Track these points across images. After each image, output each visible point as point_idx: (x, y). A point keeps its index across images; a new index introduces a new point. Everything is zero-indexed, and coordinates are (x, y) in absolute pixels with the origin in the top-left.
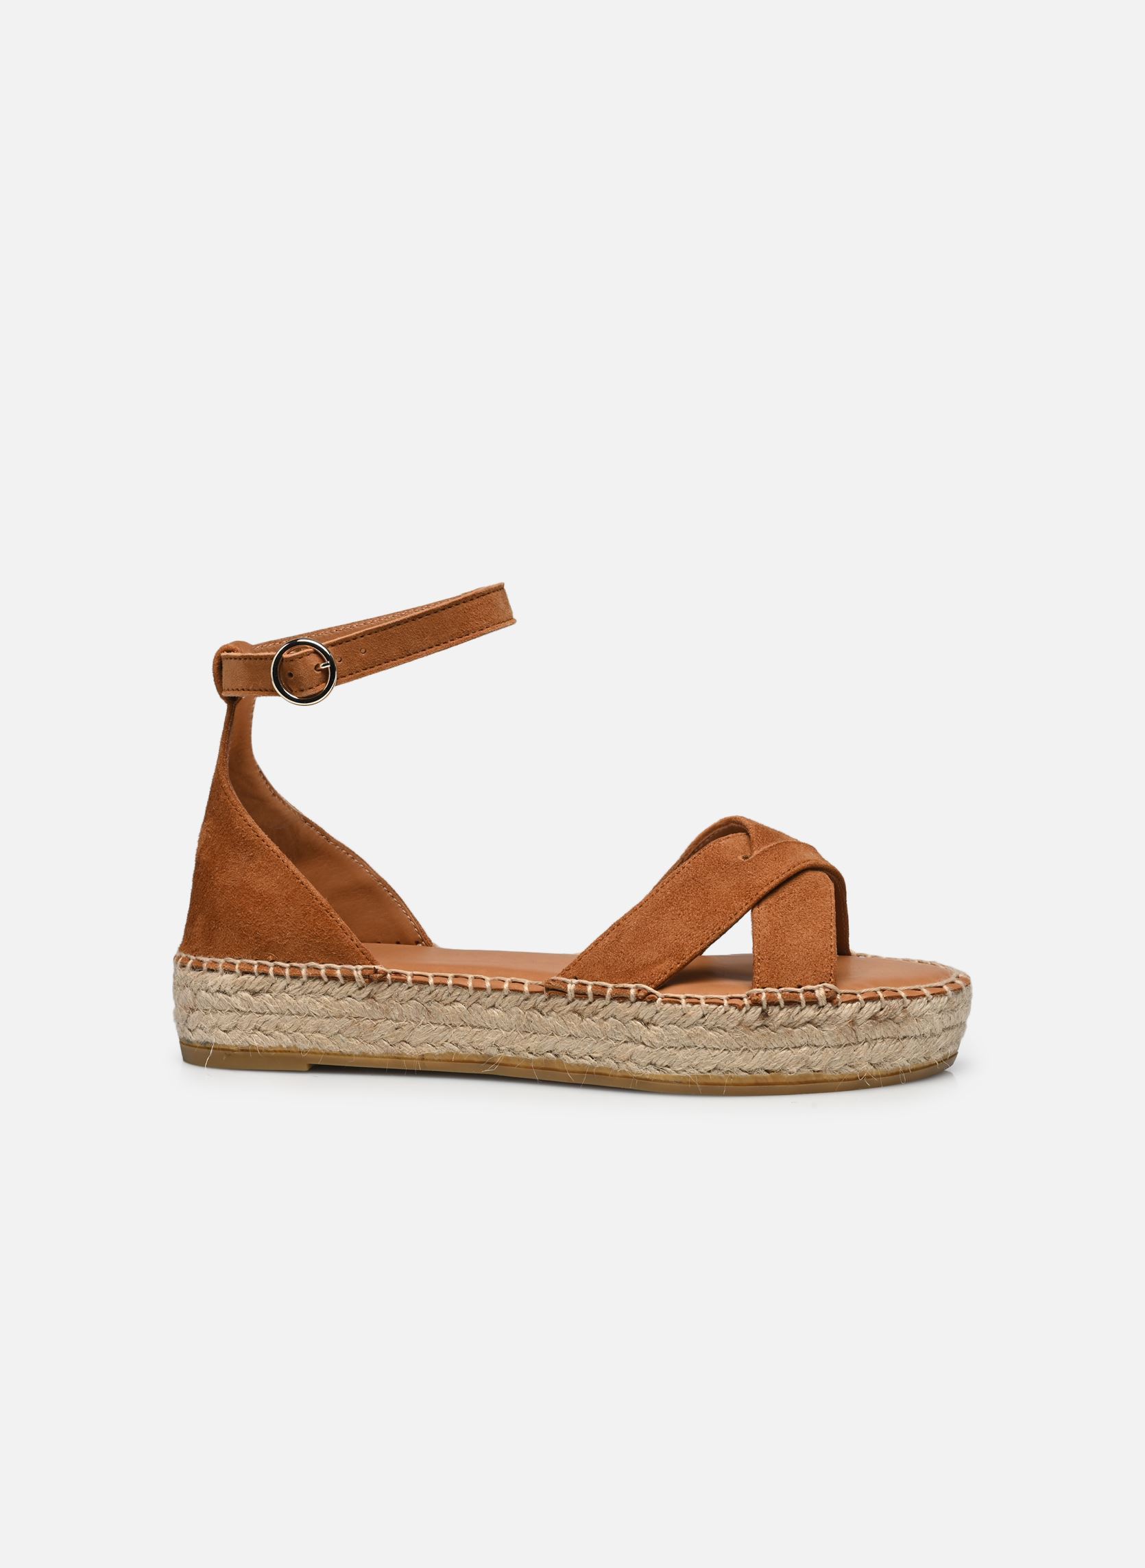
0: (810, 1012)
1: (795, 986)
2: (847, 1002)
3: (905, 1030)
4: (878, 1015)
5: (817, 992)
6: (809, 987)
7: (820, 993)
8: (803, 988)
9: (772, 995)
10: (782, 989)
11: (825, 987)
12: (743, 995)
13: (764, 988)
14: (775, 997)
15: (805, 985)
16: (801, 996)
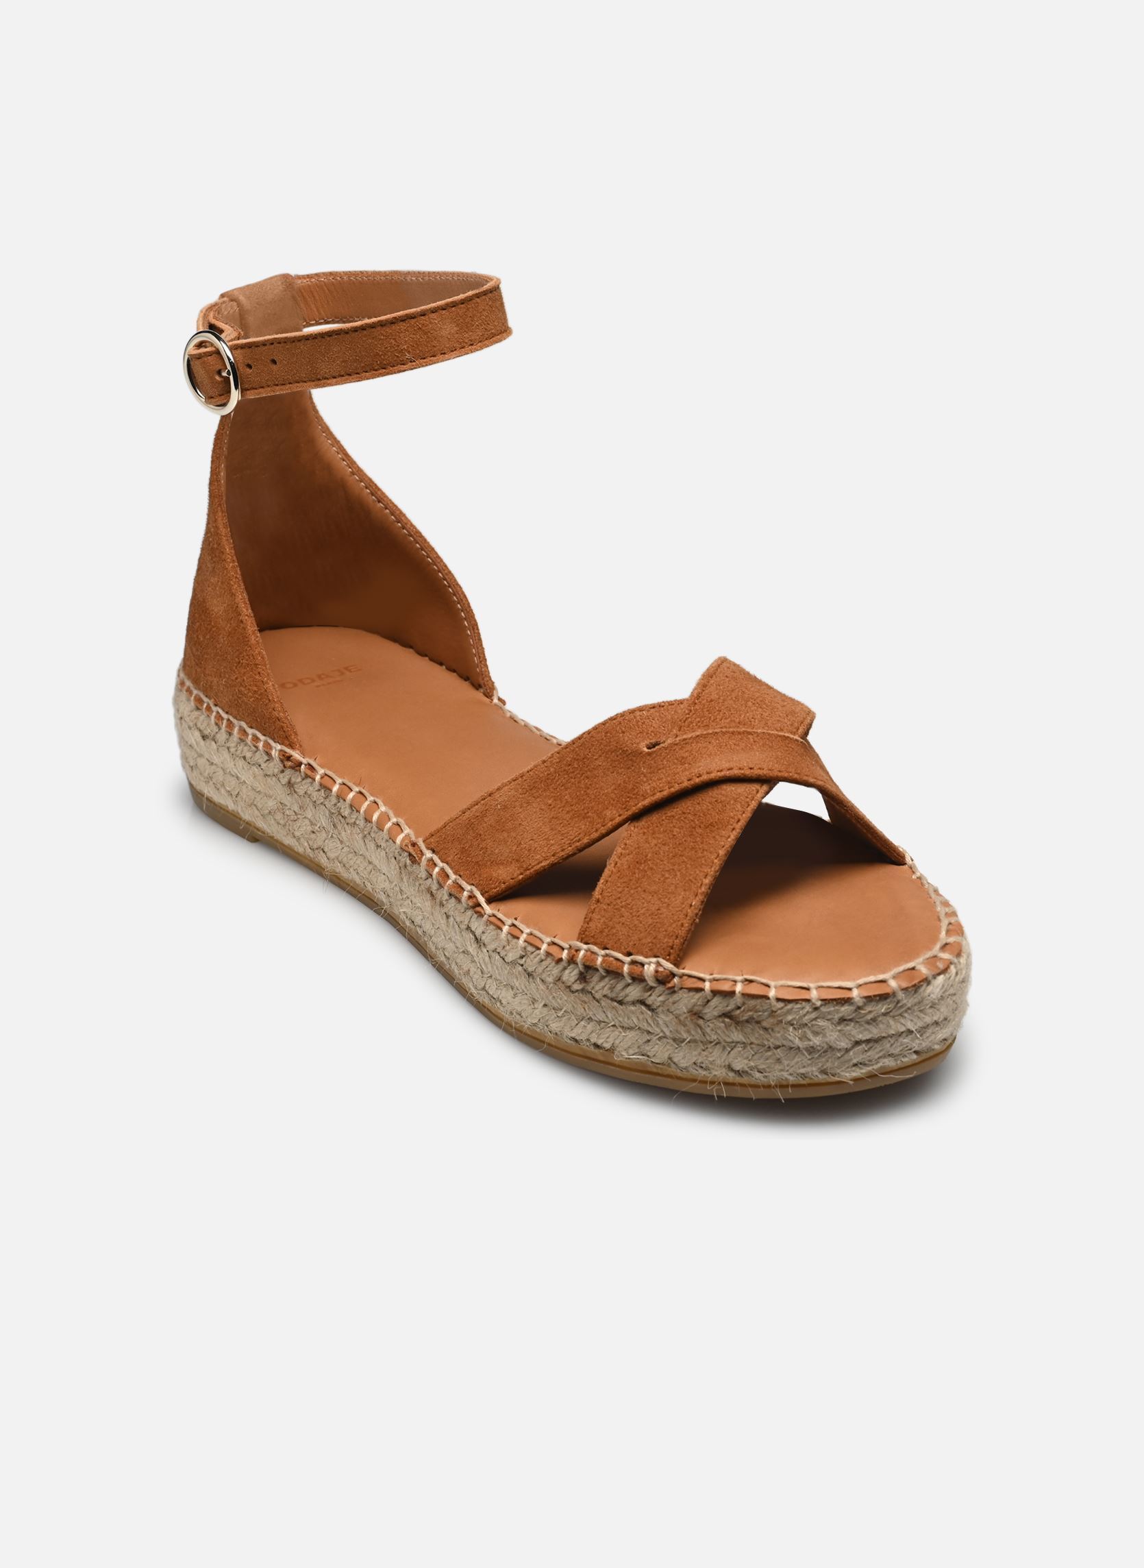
0: (634, 992)
1: (625, 951)
2: (690, 990)
3: (776, 1038)
4: (733, 1014)
5: (646, 967)
6: (640, 958)
7: (649, 969)
8: (632, 957)
9: (593, 956)
10: (607, 951)
11: (658, 964)
12: (566, 945)
13: (586, 943)
14: (595, 960)
15: (638, 953)
16: (626, 968)
